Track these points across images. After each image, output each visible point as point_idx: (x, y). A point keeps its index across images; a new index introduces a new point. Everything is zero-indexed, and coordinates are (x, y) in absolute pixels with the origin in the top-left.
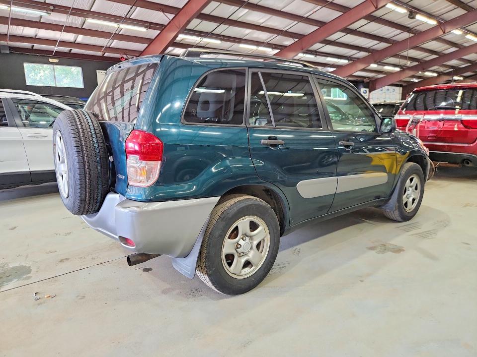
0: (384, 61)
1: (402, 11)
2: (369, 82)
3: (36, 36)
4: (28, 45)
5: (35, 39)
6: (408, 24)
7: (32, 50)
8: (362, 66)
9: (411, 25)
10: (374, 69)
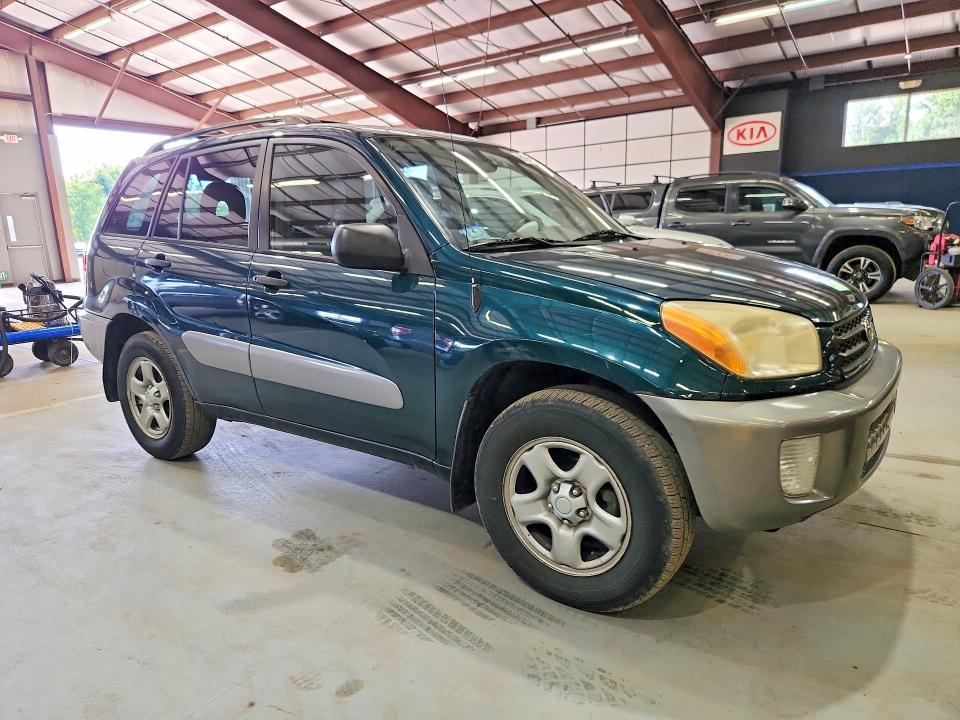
3: (865, 42)
4: (859, 63)
5: (865, 49)
7: (870, 70)
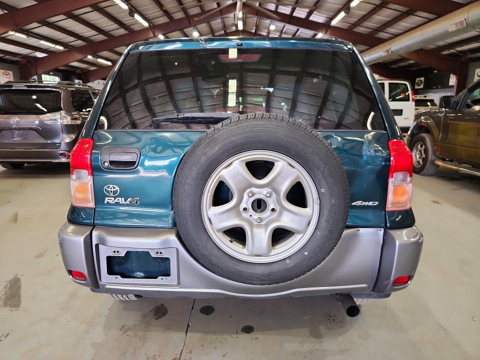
0: (99, 54)
1: (125, 6)
2: (81, 73)
6: (126, 21)
8: (79, 56)
9: (127, 22)
10: (89, 61)
